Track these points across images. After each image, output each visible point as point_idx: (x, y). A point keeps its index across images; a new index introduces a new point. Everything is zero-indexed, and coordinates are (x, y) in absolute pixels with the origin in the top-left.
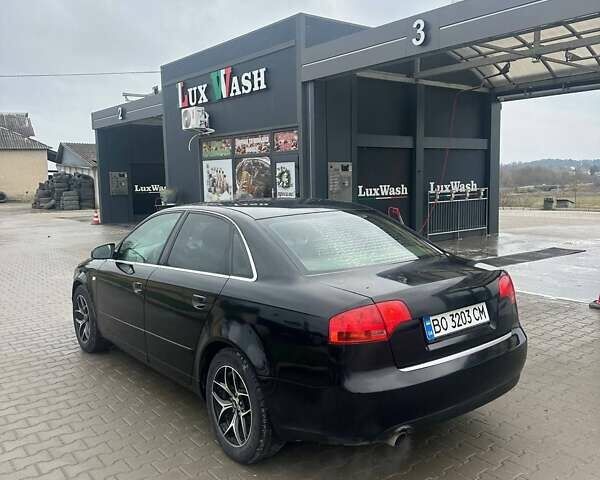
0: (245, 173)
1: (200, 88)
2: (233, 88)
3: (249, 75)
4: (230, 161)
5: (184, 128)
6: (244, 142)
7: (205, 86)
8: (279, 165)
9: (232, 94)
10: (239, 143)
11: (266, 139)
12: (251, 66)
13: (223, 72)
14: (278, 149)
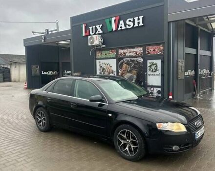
0: (125, 65)
1: (97, 26)
2: (120, 26)
3: (132, 20)
4: (115, 60)
5: (89, 44)
6: (126, 51)
7: (101, 26)
8: (149, 61)
9: (119, 29)
10: (121, 51)
11: (140, 49)
12: (133, 15)
13: (113, 19)
14: (148, 53)
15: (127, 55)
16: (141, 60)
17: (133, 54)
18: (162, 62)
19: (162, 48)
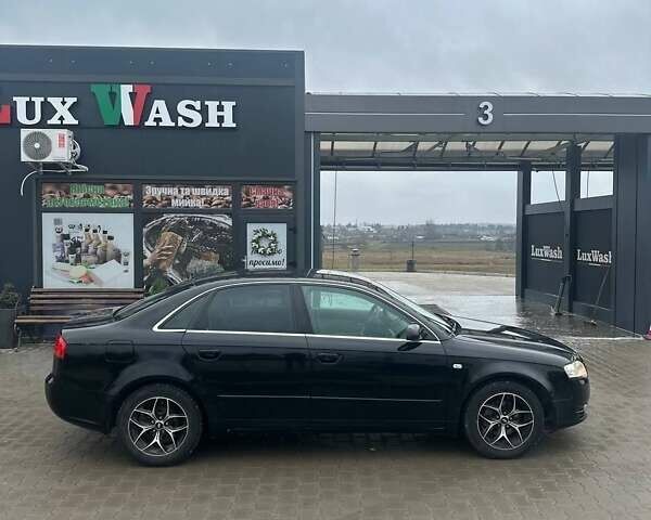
1: (55, 102)
3: (197, 105)
4: (131, 216)
5: (24, 158)
6: (172, 191)
7: (70, 101)
9: (150, 122)
10: (151, 191)
12: (203, 93)
13: (126, 90)
14: (249, 205)
15: (174, 203)
16: (226, 221)
17: (200, 204)
18: (289, 229)
19: (288, 194)
